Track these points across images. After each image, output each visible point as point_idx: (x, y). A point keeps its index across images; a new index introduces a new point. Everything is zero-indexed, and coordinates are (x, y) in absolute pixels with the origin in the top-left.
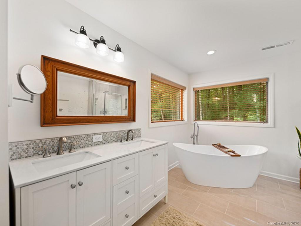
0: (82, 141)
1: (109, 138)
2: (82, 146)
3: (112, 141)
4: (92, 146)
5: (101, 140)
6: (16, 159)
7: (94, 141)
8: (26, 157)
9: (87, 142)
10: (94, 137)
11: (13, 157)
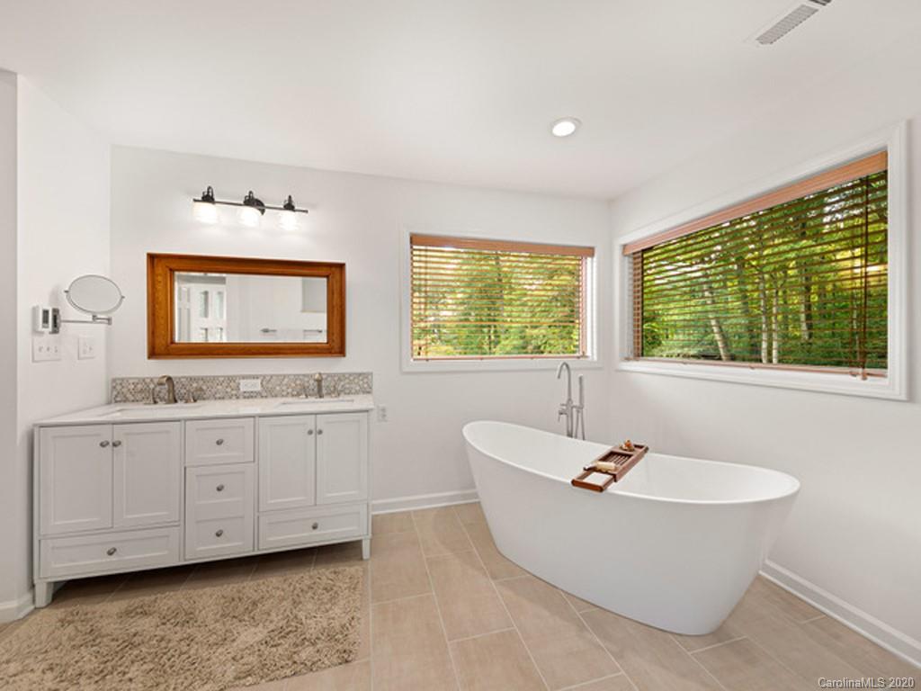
0: (219, 387)
1: (278, 388)
2: (218, 396)
3: (285, 393)
4: (238, 398)
5: (259, 388)
6: (120, 401)
7: (242, 389)
8: (133, 401)
9: (229, 390)
10: (242, 382)
11: (118, 399)
